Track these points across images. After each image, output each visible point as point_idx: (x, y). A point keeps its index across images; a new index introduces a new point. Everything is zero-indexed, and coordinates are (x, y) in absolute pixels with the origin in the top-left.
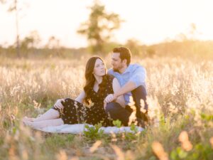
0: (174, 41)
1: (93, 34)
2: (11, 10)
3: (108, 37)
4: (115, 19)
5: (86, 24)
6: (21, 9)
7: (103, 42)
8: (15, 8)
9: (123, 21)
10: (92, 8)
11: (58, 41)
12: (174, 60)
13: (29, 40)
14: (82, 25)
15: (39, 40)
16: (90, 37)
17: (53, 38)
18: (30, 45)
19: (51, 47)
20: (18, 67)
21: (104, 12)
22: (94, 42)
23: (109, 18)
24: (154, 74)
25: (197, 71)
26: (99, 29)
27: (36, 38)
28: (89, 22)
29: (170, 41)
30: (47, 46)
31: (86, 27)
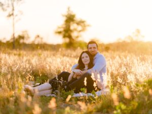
0: (124, 42)
1: (67, 35)
2: (10, 15)
3: (77, 37)
4: (82, 24)
5: (62, 27)
6: (16, 15)
7: (73, 40)
8: (13, 14)
9: (88, 26)
10: (66, 16)
11: (42, 38)
12: (123, 54)
13: (21, 37)
14: (59, 28)
15: (29, 38)
16: (64, 37)
17: (38, 36)
18: (21, 41)
19: (36, 43)
20: (15, 55)
21: (75, 19)
22: (67, 40)
23: (78, 24)
24: (109, 62)
25: (137, 60)
26: (71, 31)
27: (26, 36)
28: (64, 26)
29: (121, 41)
30: (33, 42)
31: (62, 30)
